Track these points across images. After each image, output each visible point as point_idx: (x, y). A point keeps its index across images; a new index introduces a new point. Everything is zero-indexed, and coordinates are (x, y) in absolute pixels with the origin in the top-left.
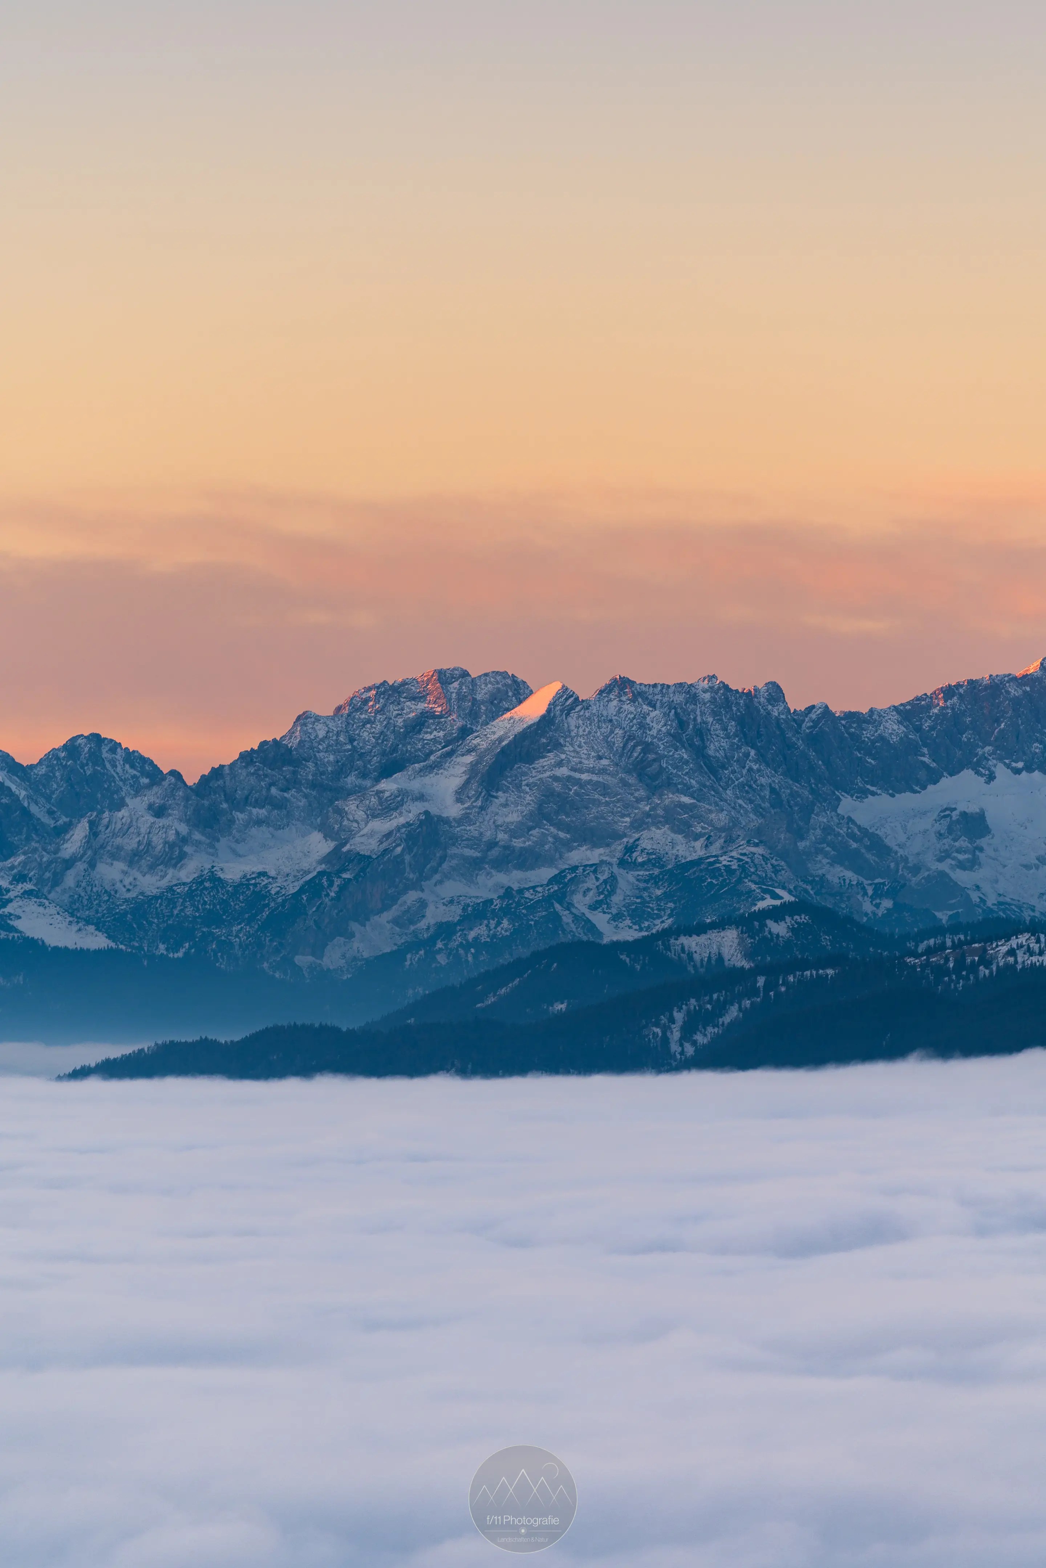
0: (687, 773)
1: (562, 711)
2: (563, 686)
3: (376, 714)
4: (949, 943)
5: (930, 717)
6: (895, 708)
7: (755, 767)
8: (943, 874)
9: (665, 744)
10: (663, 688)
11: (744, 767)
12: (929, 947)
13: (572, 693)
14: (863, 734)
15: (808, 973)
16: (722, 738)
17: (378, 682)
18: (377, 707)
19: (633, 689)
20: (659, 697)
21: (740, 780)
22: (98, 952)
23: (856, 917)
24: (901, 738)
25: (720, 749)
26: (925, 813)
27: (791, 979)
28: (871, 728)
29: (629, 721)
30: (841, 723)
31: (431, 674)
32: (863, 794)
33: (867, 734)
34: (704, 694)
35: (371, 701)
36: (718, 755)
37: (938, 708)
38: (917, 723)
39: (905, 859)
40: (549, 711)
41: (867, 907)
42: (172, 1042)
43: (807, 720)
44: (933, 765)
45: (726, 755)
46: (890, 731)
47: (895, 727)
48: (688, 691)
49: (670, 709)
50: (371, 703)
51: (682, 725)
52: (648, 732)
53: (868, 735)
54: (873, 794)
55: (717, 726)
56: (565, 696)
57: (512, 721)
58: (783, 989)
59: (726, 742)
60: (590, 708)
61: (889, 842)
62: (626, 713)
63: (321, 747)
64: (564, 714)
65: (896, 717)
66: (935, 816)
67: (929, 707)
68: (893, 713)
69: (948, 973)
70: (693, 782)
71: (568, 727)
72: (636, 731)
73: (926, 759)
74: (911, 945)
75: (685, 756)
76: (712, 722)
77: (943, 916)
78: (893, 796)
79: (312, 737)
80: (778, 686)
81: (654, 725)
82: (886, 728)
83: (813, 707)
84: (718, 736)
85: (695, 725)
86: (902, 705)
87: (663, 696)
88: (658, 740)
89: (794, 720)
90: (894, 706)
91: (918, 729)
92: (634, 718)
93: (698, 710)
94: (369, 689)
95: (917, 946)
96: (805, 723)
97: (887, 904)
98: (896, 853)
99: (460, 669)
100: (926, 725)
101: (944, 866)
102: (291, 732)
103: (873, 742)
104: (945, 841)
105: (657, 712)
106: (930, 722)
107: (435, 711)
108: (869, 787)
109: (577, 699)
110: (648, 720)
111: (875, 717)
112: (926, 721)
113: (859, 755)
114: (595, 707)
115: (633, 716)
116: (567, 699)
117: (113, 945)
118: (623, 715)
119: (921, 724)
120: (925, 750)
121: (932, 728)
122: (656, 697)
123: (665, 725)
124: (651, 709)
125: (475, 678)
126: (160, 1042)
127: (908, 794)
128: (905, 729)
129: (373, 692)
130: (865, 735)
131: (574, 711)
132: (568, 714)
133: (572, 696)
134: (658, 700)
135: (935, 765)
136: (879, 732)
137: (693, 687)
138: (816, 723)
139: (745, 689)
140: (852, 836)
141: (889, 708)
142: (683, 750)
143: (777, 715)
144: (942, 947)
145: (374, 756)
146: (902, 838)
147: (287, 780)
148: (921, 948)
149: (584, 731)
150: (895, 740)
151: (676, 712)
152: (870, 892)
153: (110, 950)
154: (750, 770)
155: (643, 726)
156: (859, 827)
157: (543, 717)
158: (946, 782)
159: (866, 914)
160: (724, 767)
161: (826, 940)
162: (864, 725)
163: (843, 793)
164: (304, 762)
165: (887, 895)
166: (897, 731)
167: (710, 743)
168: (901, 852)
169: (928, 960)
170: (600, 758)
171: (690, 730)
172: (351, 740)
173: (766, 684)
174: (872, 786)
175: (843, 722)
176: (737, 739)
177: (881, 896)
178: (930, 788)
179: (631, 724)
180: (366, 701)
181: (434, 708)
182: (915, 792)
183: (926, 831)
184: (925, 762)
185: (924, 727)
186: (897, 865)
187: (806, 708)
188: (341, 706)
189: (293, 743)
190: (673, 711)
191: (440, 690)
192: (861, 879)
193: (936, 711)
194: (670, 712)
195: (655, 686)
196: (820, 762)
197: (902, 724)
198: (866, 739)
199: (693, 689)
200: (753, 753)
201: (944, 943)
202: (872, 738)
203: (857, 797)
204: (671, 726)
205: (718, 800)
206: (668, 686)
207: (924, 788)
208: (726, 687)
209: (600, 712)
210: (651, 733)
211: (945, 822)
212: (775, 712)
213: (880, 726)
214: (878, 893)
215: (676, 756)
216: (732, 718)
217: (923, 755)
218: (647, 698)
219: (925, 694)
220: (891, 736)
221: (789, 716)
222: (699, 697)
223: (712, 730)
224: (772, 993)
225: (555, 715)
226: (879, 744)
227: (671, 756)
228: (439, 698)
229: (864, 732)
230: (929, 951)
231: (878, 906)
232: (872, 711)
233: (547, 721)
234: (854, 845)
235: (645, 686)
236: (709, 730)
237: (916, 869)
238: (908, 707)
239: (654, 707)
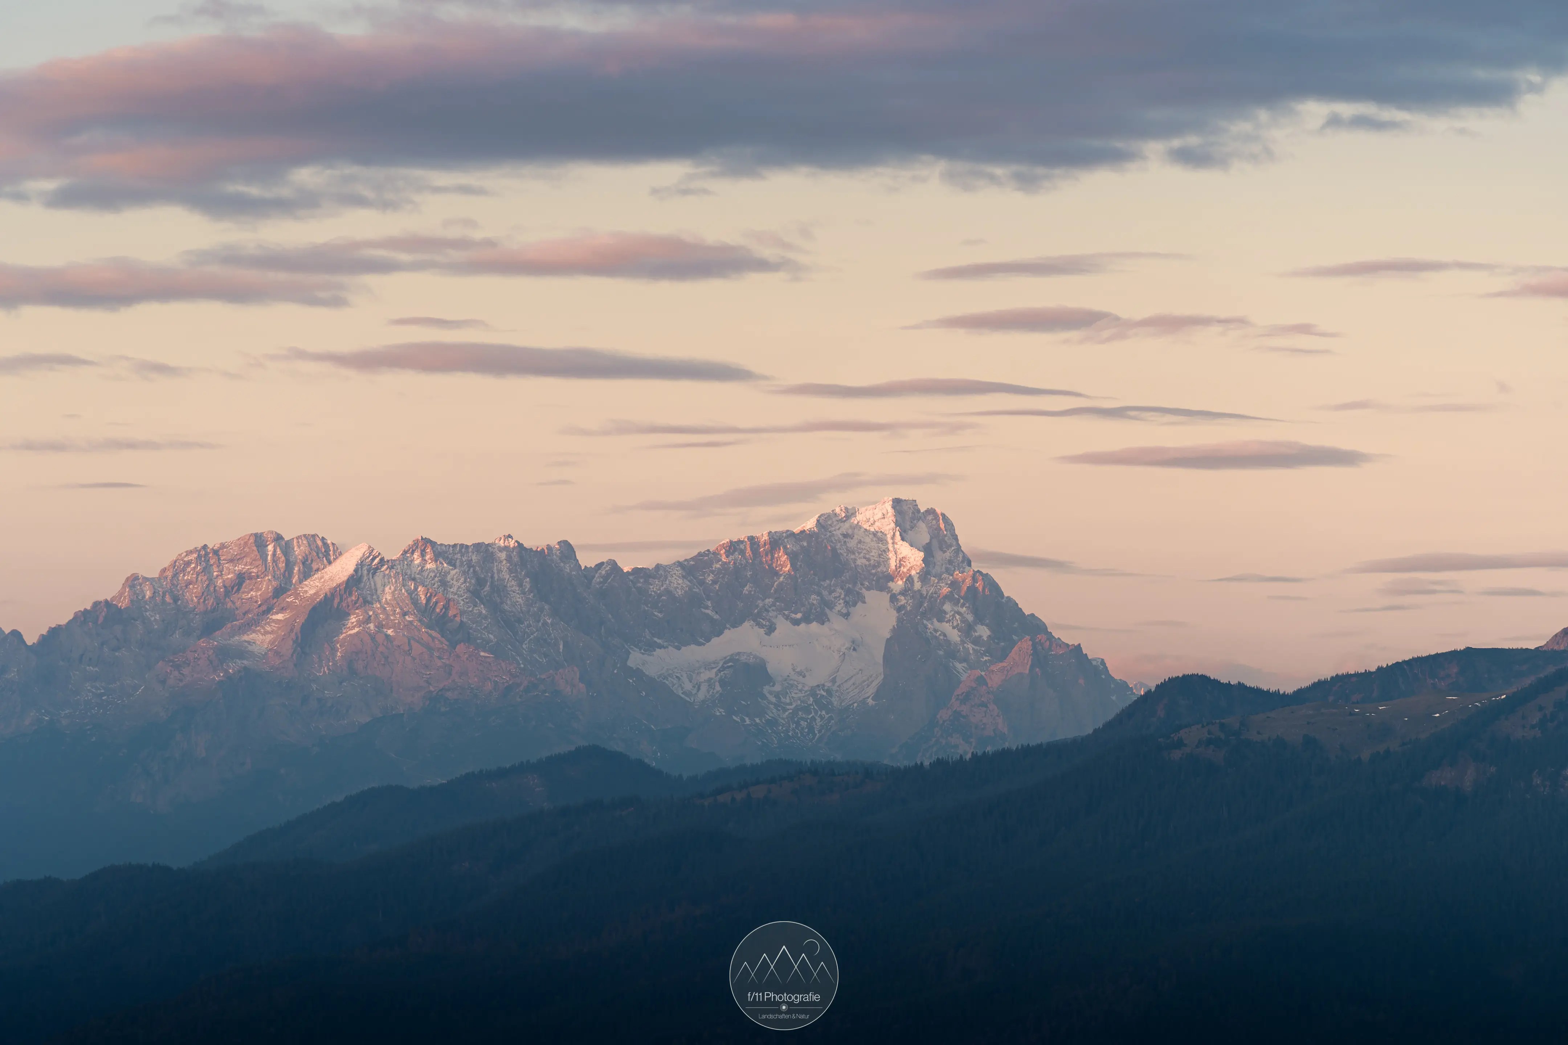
0: (485, 627)
1: (369, 571)
2: (370, 547)
3: (198, 575)
5: (713, 572)
6: (680, 564)
7: (549, 621)
9: (465, 600)
10: (462, 548)
11: (539, 621)
13: (377, 554)
14: (650, 589)
16: (518, 593)
17: (200, 545)
18: (198, 569)
19: (434, 549)
20: (459, 556)
21: (535, 635)
24: (686, 592)
25: (516, 605)
26: (708, 665)
28: (657, 583)
29: (431, 579)
30: (629, 579)
31: (247, 538)
32: (651, 647)
33: (653, 588)
34: (500, 553)
35: (193, 563)
36: (514, 610)
37: (720, 563)
38: (701, 578)
40: (356, 571)
43: (597, 576)
44: (716, 617)
45: (521, 610)
46: (675, 585)
47: (680, 581)
48: (484, 551)
49: (469, 567)
50: (193, 566)
51: (481, 582)
52: (449, 589)
53: (655, 590)
54: (660, 647)
55: (513, 583)
56: (372, 557)
57: (322, 580)
59: (522, 597)
60: (395, 567)
62: (428, 571)
63: (147, 607)
64: (371, 573)
65: (680, 572)
66: (720, 666)
67: (712, 562)
68: (677, 569)
70: (491, 636)
71: (375, 585)
72: (438, 589)
73: (709, 612)
75: (484, 612)
76: (509, 579)
79: (140, 597)
80: (570, 545)
81: (455, 583)
82: (671, 582)
83: (602, 564)
84: (514, 592)
85: (492, 583)
86: (686, 560)
87: (462, 555)
88: (458, 596)
89: (585, 577)
90: (678, 562)
91: (702, 583)
92: (435, 576)
93: (495, 568)
94: (189, 553)
96: (595, 579)
99: (274, 533)
100: (709, 579)
102: (121, 593)
103: (660, 596)
104: (729, 692)
105: (457, 570)
106: (713, 576)
107: (251, 573)
108: (656, 639)
109: (382, 560)
110: (449, 578)
111: (661, 572)
112: (709, 575)
113: (647, 609)
114: (399, 567)
115: (434, 574)
116: (373, 559)
118: (425, 574)
119: (705, 578)
120: (709, 603)
121: (714, 582)
122: (456, 557)
123: (465, 582)
124: (451, 568)
125: (288, 541)
127: (693, 647)
128: (689, 583)
129: (195, 555)
130: (652, 589)
131: (379, 571)
132: (374, 574)
133: (377, 557)
134: (457, 559)
135: (718, 617)
136: (665, 586)
137: (490, 546)
138: (606, 578)
139: (538, 548)
141: (674, 564)
142: (482, 606)
143: (569, 572)
145: (196, 615)
147: (118, 640)
149: (390, 589)
150: (680, 593)
151: (474, 570)
154: (545, 624)
155: (444, 583)
157: (351, 577)
158: (729, 634)
160: (520, 621)
162: (651, 580)
163: (632, 647)
164: (132, 621)
166: (681, 584)
167: (507, 598)
168: (687, 699)
170: (405, 614)
171: (487, 586)
172: (176, 599)
173: (558, 542)
174: (659, 638)
175: (631, 578)
176: (532, 595)
178: (715, 640)
179: (433, 582)
180: (188, 563)
181: (251, 569)
182: (700, 644)
183: (710, 680)
184: (708, 614)
185: (708, 582)
187: (596, 565)
188: (166, 568)
189: (123, 604)
190: (472, 570)
191: (257, 553)
193: (718, 566)
194: (469, 570)
195: (455, 546)
196: (610, 616)
197: (686, 579)
198: (653, 593)
199: (490, 548)
200: (547, 607)
202: (659, 592)
203: (645, 650)
204: (470, 583)
205: (514, 654)
206: (467, 546)
207: (708, 640)
208: (520, 545)
209: (404, 571)
210: (452, 590)
211: (730, 673)
212: (567, 569)
213: (666, 581)
215: (475, 611)
216: (527, 575)
217: (707, 608)
218: (448, 558)
219: (708, 550)
220: (676, 590)
221: (580, 573)
222: (496, 556)
223: (508, 585)
225: (362, 573)
226: (664, 598)
227: (471, 611)
228: (255, 560)
229: (651, 587)
232: (659, 567)
233: (354, 581)
235: (446, 546)
236: (506, 586)
238: (692, 563)
239: (455, 566)
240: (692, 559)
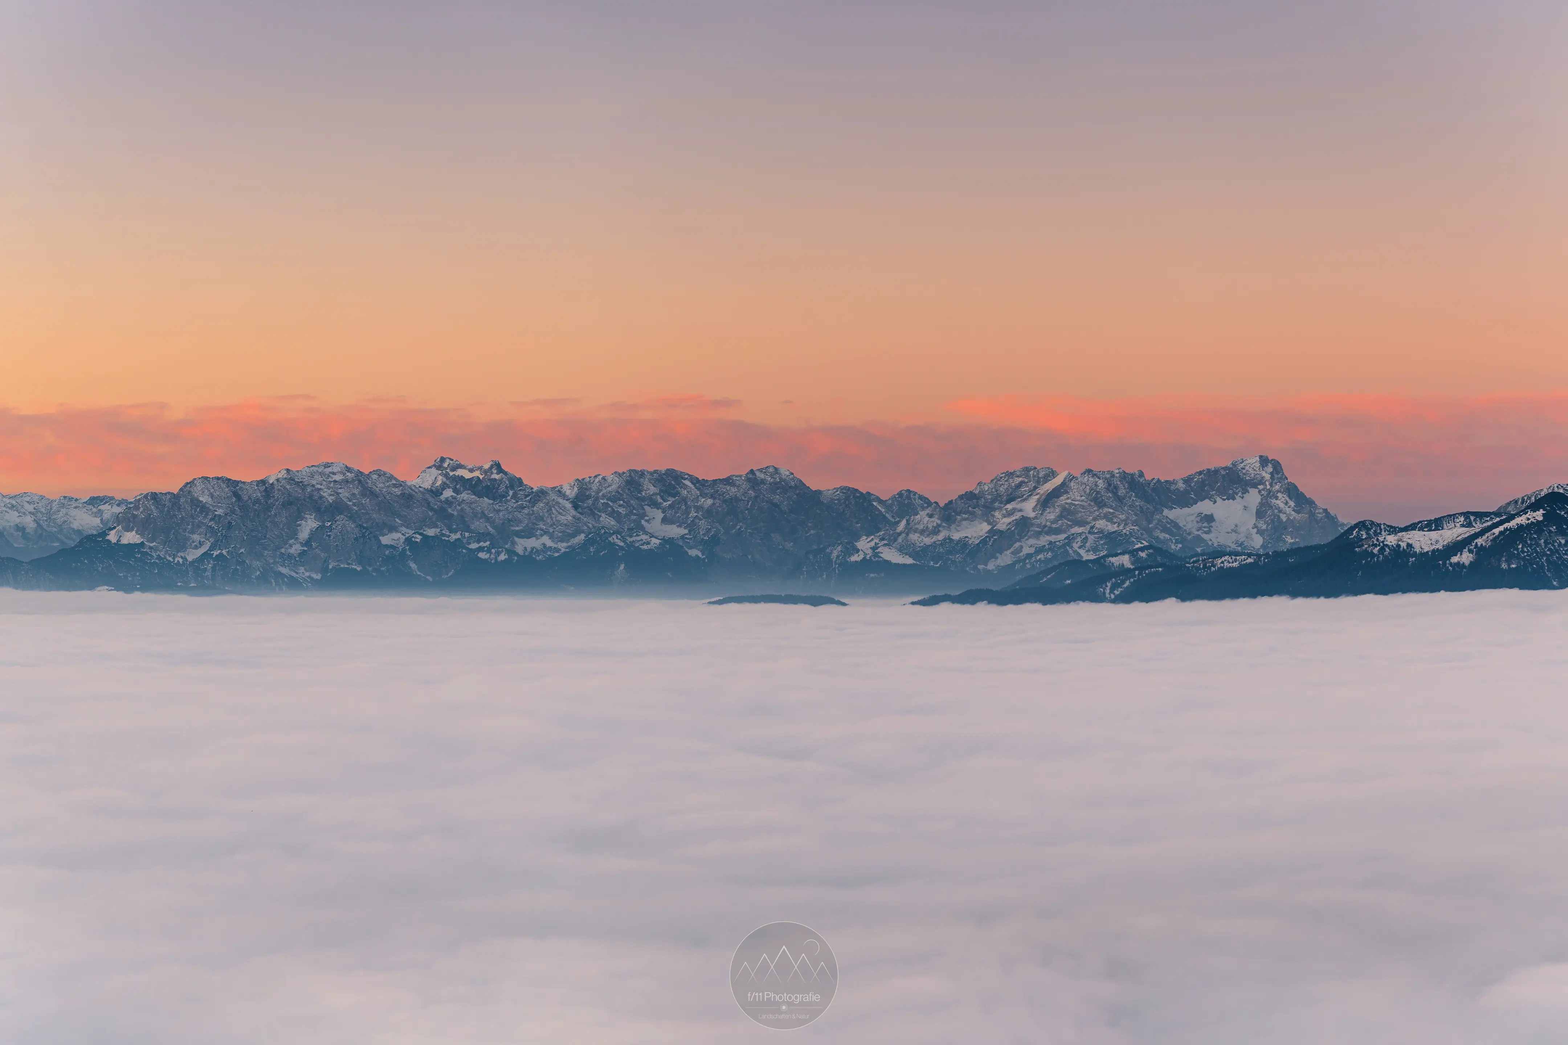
0: (1111, 502)
1: (1068, 481)
2: (1069, 472)
3: (1005, 482)
4: (1201, 559)
5: (1194, 482)
6: (1182, 479)
8: (1199, 535)
9: (1104, 492)
10: (1103, 473)
11: (1130, 500)
12: (1194, 561)
15: (1153, 570)
16: (1123, 489)
17: (1006, 471)
18: (1005, 480)
19: (1093, 473)
21: (1129, 504)
22: (910, 565)
23: (1169, 551)
24: (1184, 489)
25: (1122, 493)
26: (1192, 515)
27: (1147, 572)
28: (1174, 486)
31: (1023, 468)
32: (1171, 508)
33: (1172, 488)
34: (1117, 475)
36: (1121, 495)
38: (1189, 484)
39: (1185, 530)
40: (1064, 481)
41: (1173, 547)
42: (935, 596)
43: (1152, 483)
44: (1195, 498)
45: (1124, 495)
47: (1182, 485)
48: (1111, 474)
50: (1003, 479)
51: (1110, 485)
54: (1175, 508)
56: (1070, 476)
57: (1052, 484)
58: (1144, 575)
59: (1124, 491)
60: (1078, 479)
61: (1181, 525)
63: (986, 493)
66: (1196, 515)
67: (1193, 479)
68: (1181, 481)
69: (1200, 569)
70: (1113, 505)
71: (1071, 486)
72: (1094, 487)
73: (1192, 496)
74: (1188, 560)
75: (1111, 496)
76: (1120, 484)
77: (1199, 550)
78: (1181, 509)
79: (983, 490)
80: (1142, 472)
81: (1100, 485)
82: (1179, 486)
83: (1154, 479)
85: (1114, 485)
86: (1184, 478)
87: (1103, 475)
88: (1101, 490)
89: (1148, 483)
91: (1190, 486)
93: (1115, 480)
94: (1002, 474)
95: (1190, 560)
97: (1180, 546)
98: (1183, 528)
99: (1033, 467)
101: (1199, 533)
102: (976, 489)
103: (1175, 490)
104: (1199, 524)
105: (1101, 481)
108: (1173, 506)
109: (1074, 476)
110: (1098, 483)
111: (1175, 482)
112: (1192, 483)
113: (1170, 495)
114: (1080, 479)
115: (1093, 482)
117: (915, 562)
118: (1089, 482)
120: (1192, 493)
122: (1100, 476)
123: (1104, 485)
125: (1038, 469)
126: (931, 595)
127: (1186, 508)
128: (1185, 486)
129: (1004, 475)
131: (1073, 481)
132: (1070, 482)
133: (1072, 476)
136: (1176, 487)
138: (1155, 484)
139: (1130, 473)
140: (1167, 522)
141: (1180, 479)
142: (1110, 494)
144: (1199, 560)
145: (1004, 497)
146: (1185, 523)
147: (974, 505)
148: (1192, 560)
149: (1076, 487)
150: (1181, 489)
152: (1174, 542)
153: (914, 564)
154: (1133, 500)
155: (1096, 485)
156: (1170, 519)
158: (1199, 503)
159: (1173, 549)
160: (1124, 499)
161: (1159, 558)
162: (1172, 485)
163: (1164, 508)
164: (980, 498)
165: (1180, 543)
167: (1119, 491)
168: (1184, 528)
169: (1193, 565)
170: (1082, 496)
171: (1112, 486)
172: (997, 491)
173: (1138, 471)
175: (1164, 484)
176: (1128, 489)
177: (1177, 543)
178: (1194, 506)
179: (1092, 485)
180: (1001, 478)
181: (1025, 480)
182: (1189, 508)
183: (1193, 521)
185: (1192, 485)
186: (1183, 533)
187: (1152, 479)
188: (993, 480)
189: (977, 492)
190: (1106, 480)
191: (1026, 474)
192: (1171, 537)
193: (1196, 479)
195: (1100, 472)
196: (1157, 497)
197: (1184, 484)
198: (1172, 490)
199: (1113, 473)
200: (1134, 494)
201: (1199, 559)
203: (1169, 510)
204: (1106, 485)
205: (1122, 511)
206: (1105, 472)
207: (1192, 506)
208: (1124, 472)
209: (1081, 481)
210: (1099, 488)
211: (1199, 518)
212: (1141, 481)
213: (1177, 485)
214: (1177, 542)
216: (1126, 483)
217: (1192, 495)
218: (1097, 476)
219: (1192, 474)
221: (1146, 482)
222: (1115, 476)
223: (1120, 486)
224: (1140, 577)
225: (1066, 482)
227: (1106, 496)
228: (1026, 477)
230: (1194, 562)
231: (1177, 546)
232: (1174, 480)
233: (1063, 484)
234: (1169, 526)
235: (1097, 472)
237: (1189, 534)
238: (1186, 479)
239: (1100, 479)
240: (1186, 477)
